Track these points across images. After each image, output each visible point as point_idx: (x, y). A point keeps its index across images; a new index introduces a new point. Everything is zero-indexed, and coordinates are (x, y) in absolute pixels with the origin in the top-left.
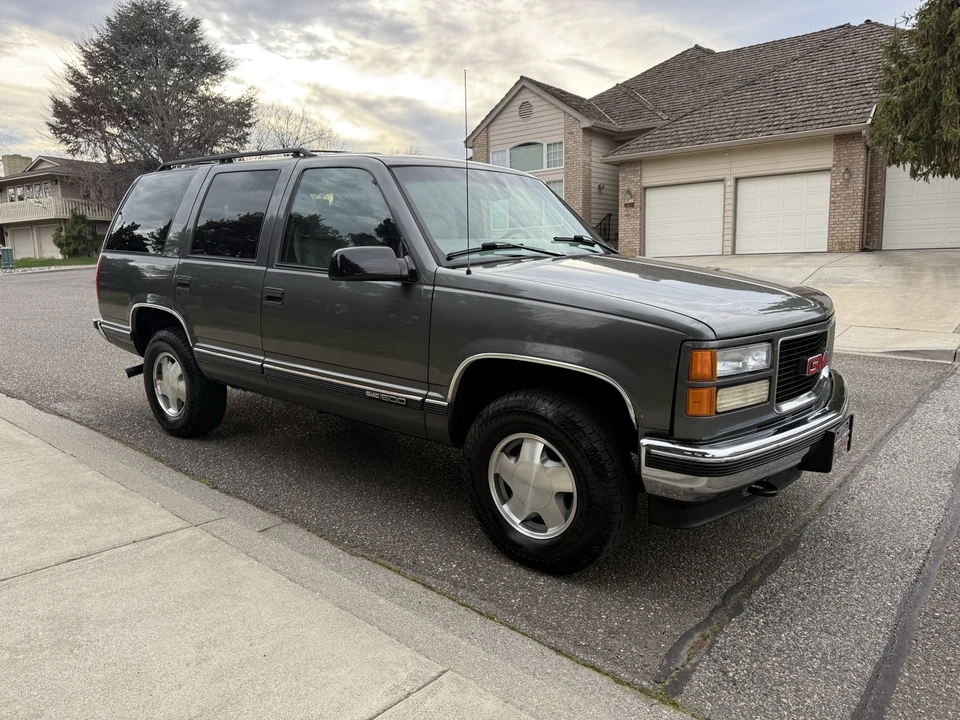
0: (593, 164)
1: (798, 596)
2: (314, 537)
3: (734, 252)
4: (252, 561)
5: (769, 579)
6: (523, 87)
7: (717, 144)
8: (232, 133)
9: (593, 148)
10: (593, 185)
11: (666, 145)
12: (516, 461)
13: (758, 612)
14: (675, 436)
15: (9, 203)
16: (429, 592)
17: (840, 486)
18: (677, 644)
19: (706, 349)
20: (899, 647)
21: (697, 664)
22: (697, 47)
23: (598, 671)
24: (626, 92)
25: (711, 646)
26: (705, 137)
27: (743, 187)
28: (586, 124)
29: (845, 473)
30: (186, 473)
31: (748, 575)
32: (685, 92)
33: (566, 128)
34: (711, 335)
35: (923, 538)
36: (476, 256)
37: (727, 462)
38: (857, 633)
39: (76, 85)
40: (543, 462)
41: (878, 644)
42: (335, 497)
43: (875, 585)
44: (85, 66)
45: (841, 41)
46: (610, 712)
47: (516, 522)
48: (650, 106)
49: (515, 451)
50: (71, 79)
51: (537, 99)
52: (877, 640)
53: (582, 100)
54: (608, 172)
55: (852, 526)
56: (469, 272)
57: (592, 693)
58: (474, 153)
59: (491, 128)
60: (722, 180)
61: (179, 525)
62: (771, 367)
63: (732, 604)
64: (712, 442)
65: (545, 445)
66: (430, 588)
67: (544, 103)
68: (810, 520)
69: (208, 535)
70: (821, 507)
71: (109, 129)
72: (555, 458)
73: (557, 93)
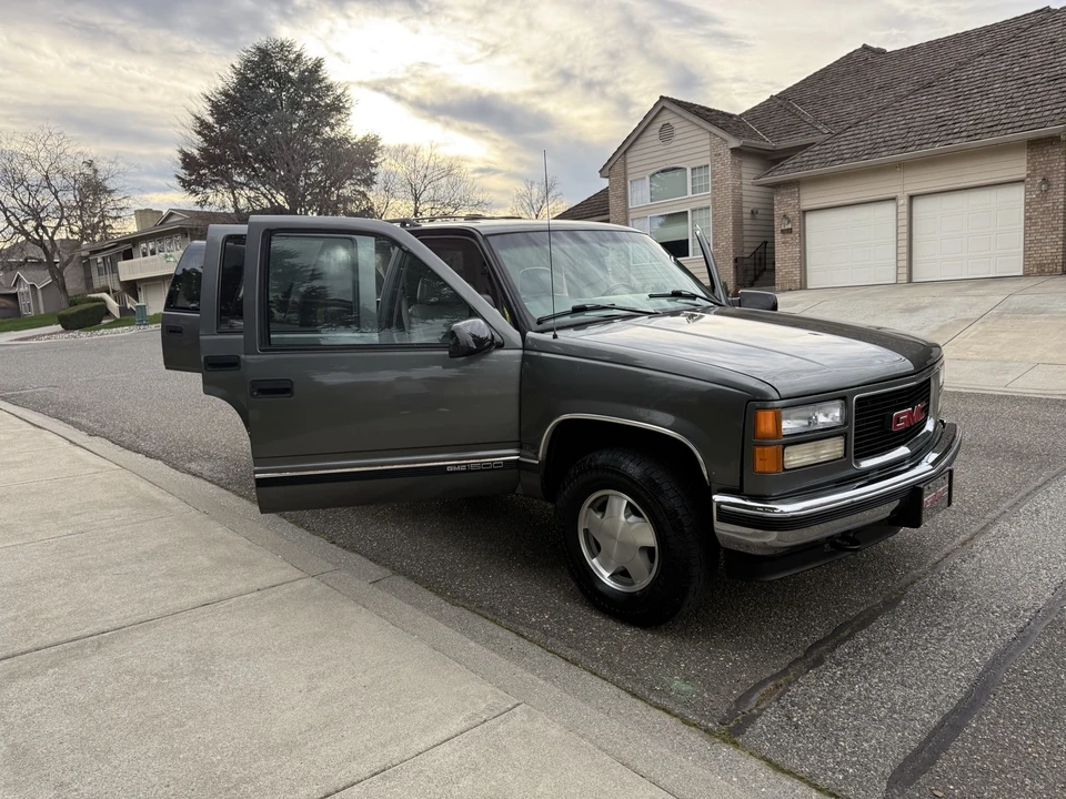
0: (744, 187)
1: (883, 651)
2: (420, 588)
3: (910, 280)
4: (360, 607)
5: (858, 635)
6: (664, 108)
7: (886, 158)
8: (358, 174)
9: (744, 170)
10: (744, 210)
11: (826, 163)
12: (602, 517)
13: (838, 664)
14: (745, 492)
15: (142, 259)
16: (521, 639)
17: (964, 544)
18: (748, 692)
19: (773, 408)
20: (975, 700)
21: (764, 709)
22: (865, 47)
23: (669, 712)
24: (783, 103)
25: (782, 694)
26: (874, 150)
27: (919, 205)
28: (735, 143)
29: (973, 530)
30: (308, 529)
31: (837, 631)
32: (850, 100)
33: (712, 149)
34: (775, 396)
35: (1037, 596)
36: (567, 319)
37: (792, 517)
38: (934, 687)
39: (204, 136)
40: (626, 517)
41: (954, 697)
42: (442, 551)
43: (968, 643)
44: (212, 115)
45: (1037, 29)
46: (673, 747)
47: (605, 576)
48: (810, 118)
49: (601, 507)
50: (198, 129)
51: (679, 120)
52: (952, 692)
53: (731, 116)
54: (763, 195)
55: (964, 584)
56: (555, 337)
57: (659, 731)
58: (610, 183)
59: (629, 155)
60: (894, 199)
61: (298, 576)
62: (846, 424)
63: (813, 658)
64: (782, 498)
65: (628, 502)
66: (522, 636)
67: (686, 124)
68: (919, 578)
69: (323, 585)
70: (936, 565)
71: (236, 178)
72: (638, 514)
73: (701, 111)
